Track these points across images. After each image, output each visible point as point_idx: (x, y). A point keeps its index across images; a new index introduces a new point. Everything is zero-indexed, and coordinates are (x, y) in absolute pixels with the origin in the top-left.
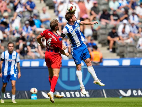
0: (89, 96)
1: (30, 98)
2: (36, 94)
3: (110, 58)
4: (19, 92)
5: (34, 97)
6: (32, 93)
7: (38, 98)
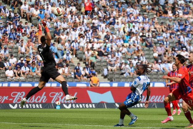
0: (95, 107)
1: (55, 108)
2: (60, 105)
3: (103, 82)
4: (48, 105)
5: (58, 107)
6: (57, 105)
7: (61, 108)
